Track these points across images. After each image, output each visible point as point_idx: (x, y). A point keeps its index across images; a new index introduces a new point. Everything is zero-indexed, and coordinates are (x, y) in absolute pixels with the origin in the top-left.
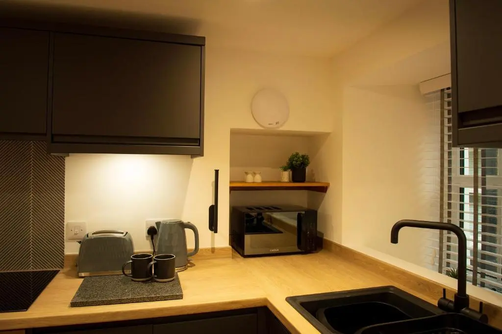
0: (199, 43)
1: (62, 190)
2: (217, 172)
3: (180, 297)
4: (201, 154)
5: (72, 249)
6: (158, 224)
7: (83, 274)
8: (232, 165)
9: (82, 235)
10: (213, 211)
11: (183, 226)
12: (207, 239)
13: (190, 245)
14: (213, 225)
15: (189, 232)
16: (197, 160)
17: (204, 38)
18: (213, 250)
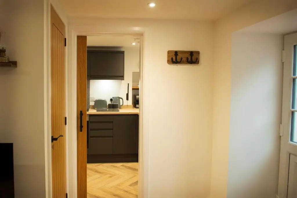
0: (123, 53)
1: (89, 89)
2: (128, 84)
3: (119, 111)
4: (124, 80)
5: (92, 103)
6: (113, 98)
7: (96, 108)
8: (133, 82)
9: (95, 100)
10: (127, 95)
11: (120, 98)
12: (126, 103)
13: (121, 104)
14: (127, 99)
15: (121, 100)
16: (123, 81)
17: (124, 51)
18: (127, 105)
